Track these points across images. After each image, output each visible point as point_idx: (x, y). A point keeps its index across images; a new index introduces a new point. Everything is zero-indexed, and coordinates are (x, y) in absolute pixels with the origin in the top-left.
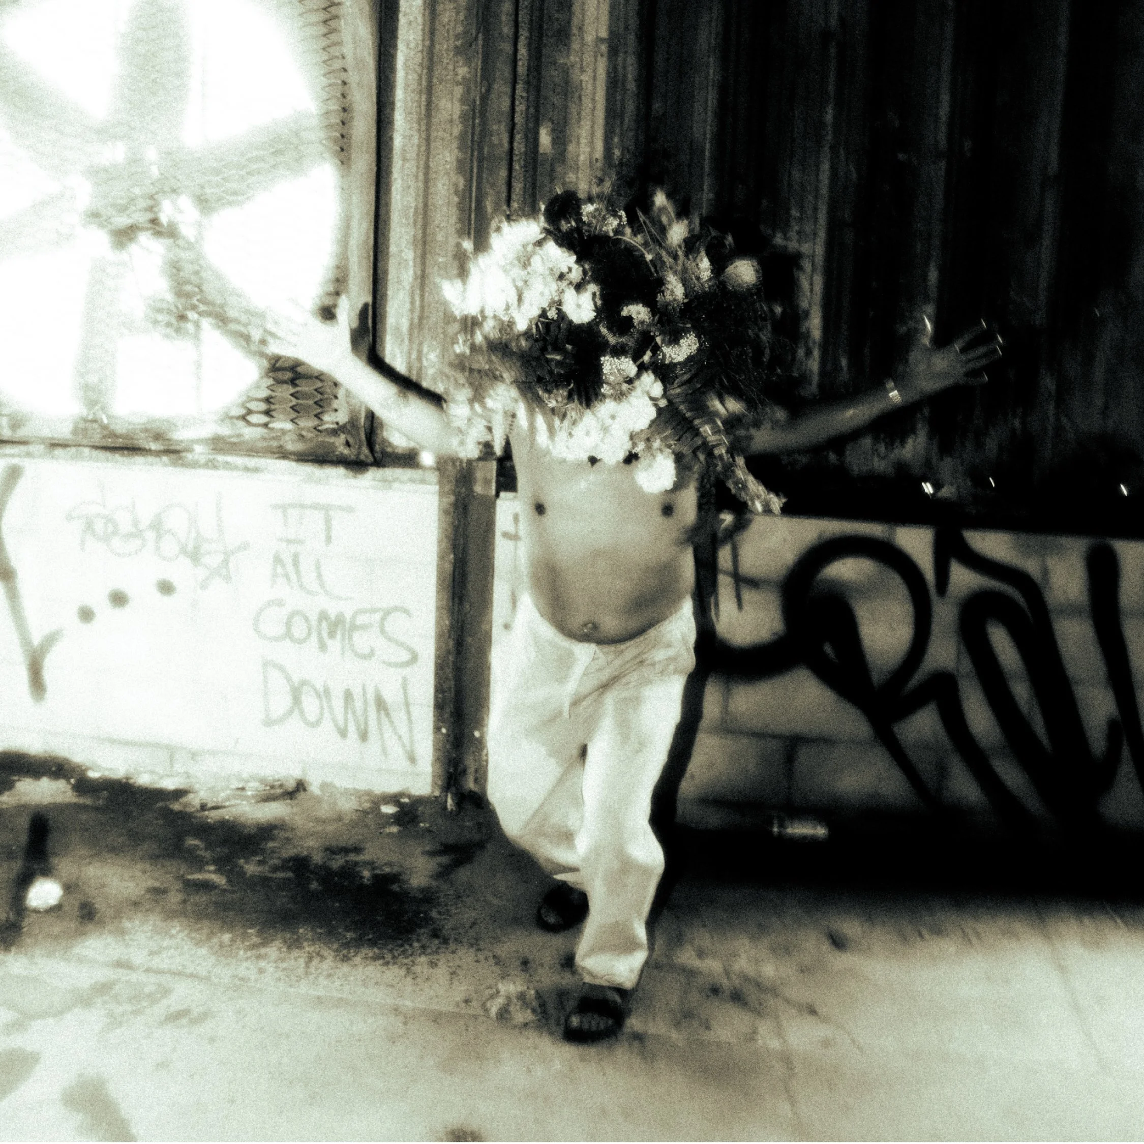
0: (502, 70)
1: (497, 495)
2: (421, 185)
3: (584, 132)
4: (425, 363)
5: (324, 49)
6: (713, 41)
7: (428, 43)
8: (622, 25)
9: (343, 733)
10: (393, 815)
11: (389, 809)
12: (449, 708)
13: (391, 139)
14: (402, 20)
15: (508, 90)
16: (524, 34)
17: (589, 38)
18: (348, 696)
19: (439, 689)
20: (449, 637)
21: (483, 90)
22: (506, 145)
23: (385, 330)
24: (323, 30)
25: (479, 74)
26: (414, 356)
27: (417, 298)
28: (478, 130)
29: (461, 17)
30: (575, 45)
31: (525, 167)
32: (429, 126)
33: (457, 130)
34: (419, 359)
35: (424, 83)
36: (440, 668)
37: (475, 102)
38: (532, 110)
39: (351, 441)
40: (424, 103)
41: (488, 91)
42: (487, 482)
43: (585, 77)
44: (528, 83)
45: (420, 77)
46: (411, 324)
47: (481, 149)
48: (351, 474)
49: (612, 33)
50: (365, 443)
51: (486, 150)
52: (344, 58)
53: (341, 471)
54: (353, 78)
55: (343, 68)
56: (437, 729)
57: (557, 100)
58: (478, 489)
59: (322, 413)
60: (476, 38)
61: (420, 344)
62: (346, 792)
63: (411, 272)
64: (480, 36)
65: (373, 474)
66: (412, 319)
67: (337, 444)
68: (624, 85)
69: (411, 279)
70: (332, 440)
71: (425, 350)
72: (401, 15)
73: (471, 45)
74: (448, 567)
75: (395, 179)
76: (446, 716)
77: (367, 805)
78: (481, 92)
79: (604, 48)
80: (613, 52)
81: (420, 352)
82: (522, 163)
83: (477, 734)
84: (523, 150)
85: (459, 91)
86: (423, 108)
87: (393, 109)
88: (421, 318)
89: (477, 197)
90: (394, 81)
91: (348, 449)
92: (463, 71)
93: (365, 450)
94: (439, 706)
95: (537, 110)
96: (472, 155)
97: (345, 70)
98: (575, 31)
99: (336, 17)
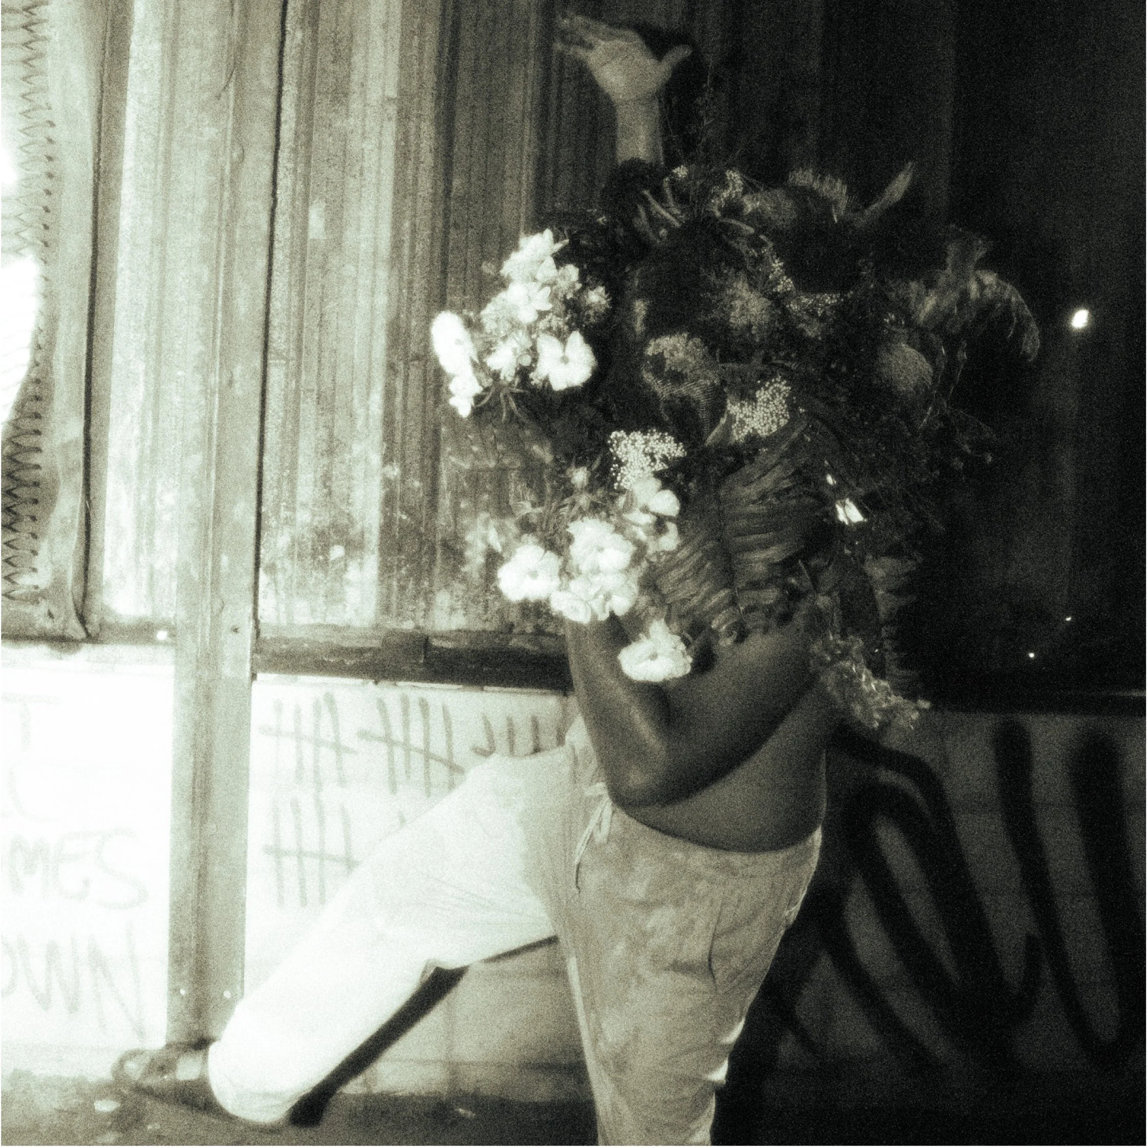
0: (261, 132)
1: (254, 676)
2: (155, 278)
3: (366, 214)
4: (159, 506)
5: (24, 96)
6: (528, 105)
7: (166, 97)
8: (415, 83)
9: (44, 1001)
10: (111, 1115)
11: (106, 1106)
12: (188, 964)
13: (116, 217)
14: (133, 69)
15: (269, 157)
16: (290, 91)
17: (374, 96)
18: (52, 952)
19: (176, 937)
20: (189, 867)
21: (235, 155)
22: (265, 227)
23: (105, 464)
24: (22, 71)
25: (229, 138)
26: (144, 498)
27: (150, 424)
28: (226, 207)
29: (208, 63)
30: (355, 105)
31: (292, 256)
32: (167, 201)
33: (201, 206)
34: (151, 501)
35: (161, 148)
36: (177, 908)
37: (223, 170)
38: (300, 187)
39: (54, 610)
40: (160, 173)
41: (242, 157)
42: (238, 661)
43: (368, 146)
44: (295, 151)
45: (157, 140)
46: (141, 458)
47: (231, 232)
48: (56, 653)
49: (402, 92)
50: (74, 614)
51: (238, 232)
52: (50, 108)
53: (43, 649)
54: (61, 134)
55: (49, 122)
56: (175, 991)
57: (333, 173)
58: (227, 670)
59: (13, 574)
60: (226, 88)
61: (153, 481)
62: (46, 1085)
63: (141, 388)
64: (231, 85)
65: (87, 652)
66: (142, 451)
67: (36, 615)
68: (417, 159)
69: (141, 398)
70: (29, 609)
71: (159, 488)
72: (132, 61)
73: (218, 97)
74: (187, 773)
75: (122, 269)
76: (185, 973)
77: (74, 1102)
78: (232, 157)
79: (392, 110)
80: (403, 116)
81: (152, 491)
82: (287, 251)
83: (227, 994)
84: (288, 235)
85: (204, 156)
86: (159, 180)
87: (119, 180)
88: (154, 450)
89: (225, 292)
90: (122, 144)
91: (51, 620)
92: (210, 132)
93: (74, 623)
94: (177, 960)
95: (307, 184)
96: (219, 237)
97: (52, 124)
98: (354, 87)
99: (41, 55)
